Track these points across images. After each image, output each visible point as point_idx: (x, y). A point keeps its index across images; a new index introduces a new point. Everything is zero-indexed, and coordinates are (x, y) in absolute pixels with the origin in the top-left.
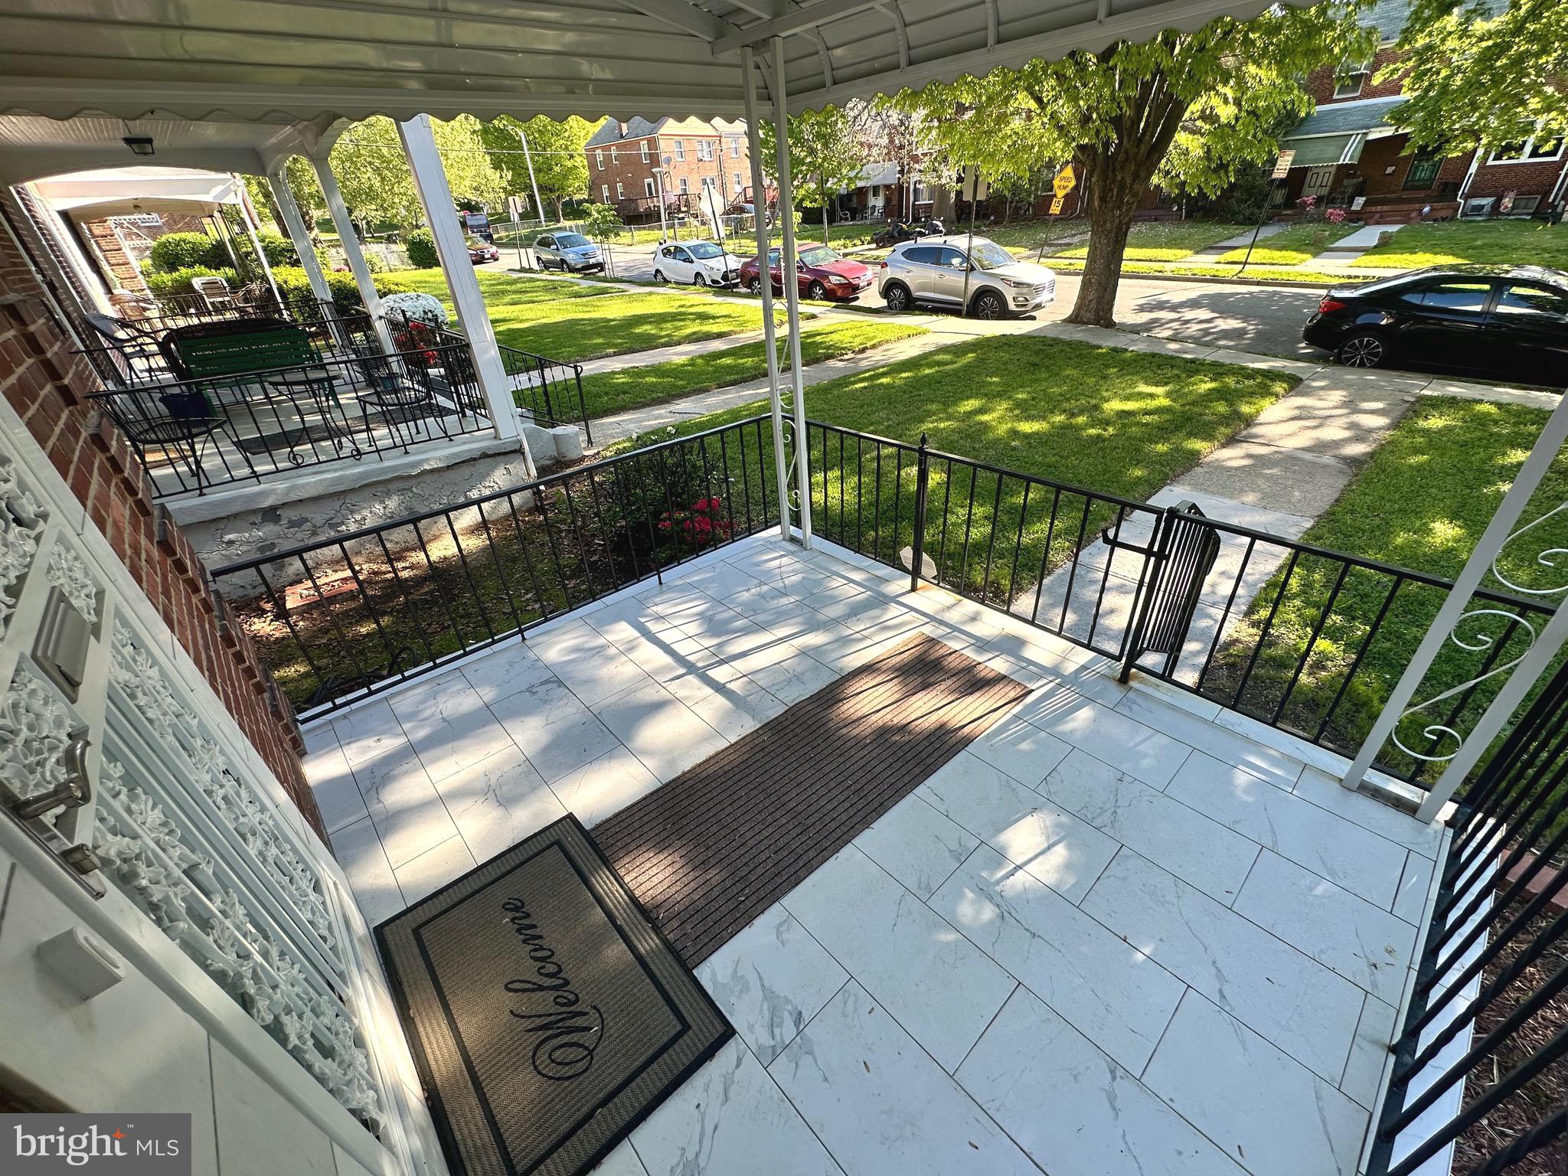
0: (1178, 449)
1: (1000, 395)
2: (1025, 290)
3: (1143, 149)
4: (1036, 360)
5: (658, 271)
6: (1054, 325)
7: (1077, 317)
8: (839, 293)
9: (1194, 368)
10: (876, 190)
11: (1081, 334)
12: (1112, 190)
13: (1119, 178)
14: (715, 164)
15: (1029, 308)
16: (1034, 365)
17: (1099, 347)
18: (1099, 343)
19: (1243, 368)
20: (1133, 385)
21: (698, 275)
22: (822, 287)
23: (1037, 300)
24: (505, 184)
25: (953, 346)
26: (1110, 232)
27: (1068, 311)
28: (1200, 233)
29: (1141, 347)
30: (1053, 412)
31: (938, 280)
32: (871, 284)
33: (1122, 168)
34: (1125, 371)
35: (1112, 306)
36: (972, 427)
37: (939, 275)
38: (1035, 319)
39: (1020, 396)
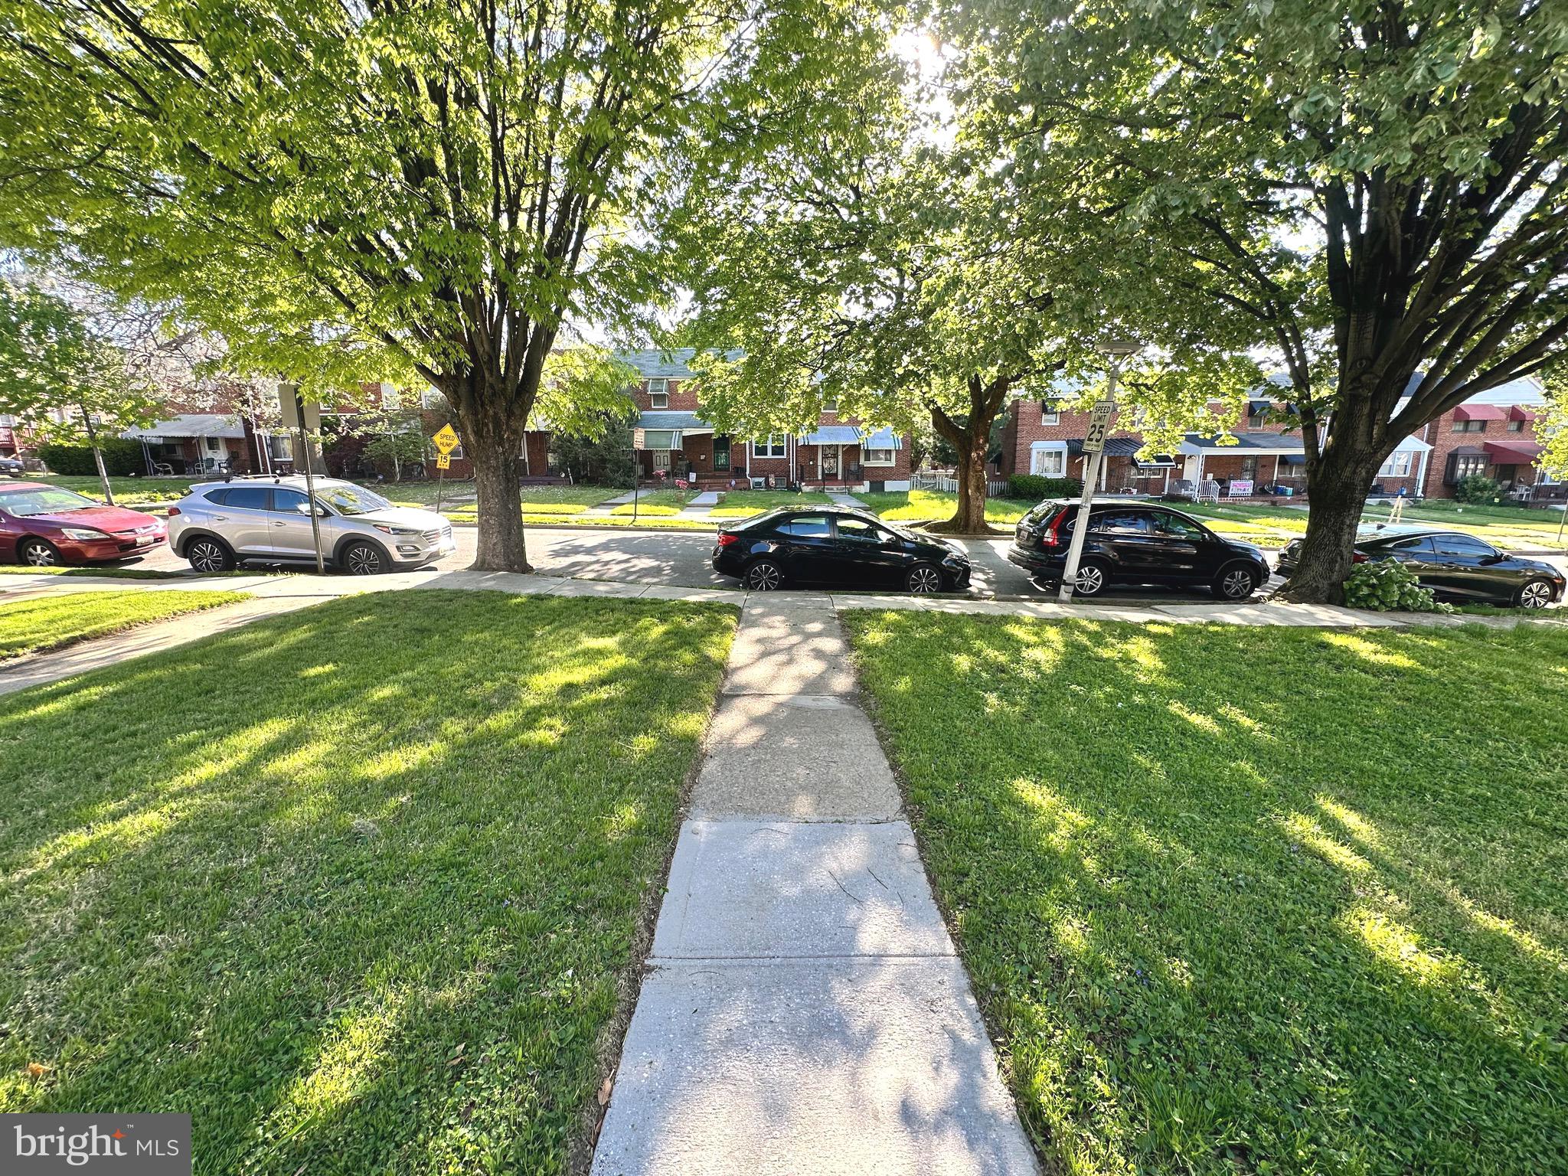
0: (666, 738)
1: (345, 697)
2: (414, 538)
3: (510, 388)
4: (425, 622)
6: (456, 574)
7: (483, 562)
8: (89, 554)
9: (636, 608)
10: (212, 443)
11: (492, 583)
12: (487, 425)
13: (491, 412)
15: (423, 557)
16: (422, 631)
17: (517, 596)
18: (517, 591)
19: (686, 603)
20: (573, 640)
22: (49, 546)
23: (433, 549)
26: (497, 469)
27: (472, 559)
28: (590, 493)
29: (568, 591)
30: (453, 714)
31: (274, 530)
32: (159, 540)
33: (492, 403)
34: (557, 624)
35: (523, 549)
36: (243, 800)
37: (279, 524)
38: (435, 569)
39: (383, 693)
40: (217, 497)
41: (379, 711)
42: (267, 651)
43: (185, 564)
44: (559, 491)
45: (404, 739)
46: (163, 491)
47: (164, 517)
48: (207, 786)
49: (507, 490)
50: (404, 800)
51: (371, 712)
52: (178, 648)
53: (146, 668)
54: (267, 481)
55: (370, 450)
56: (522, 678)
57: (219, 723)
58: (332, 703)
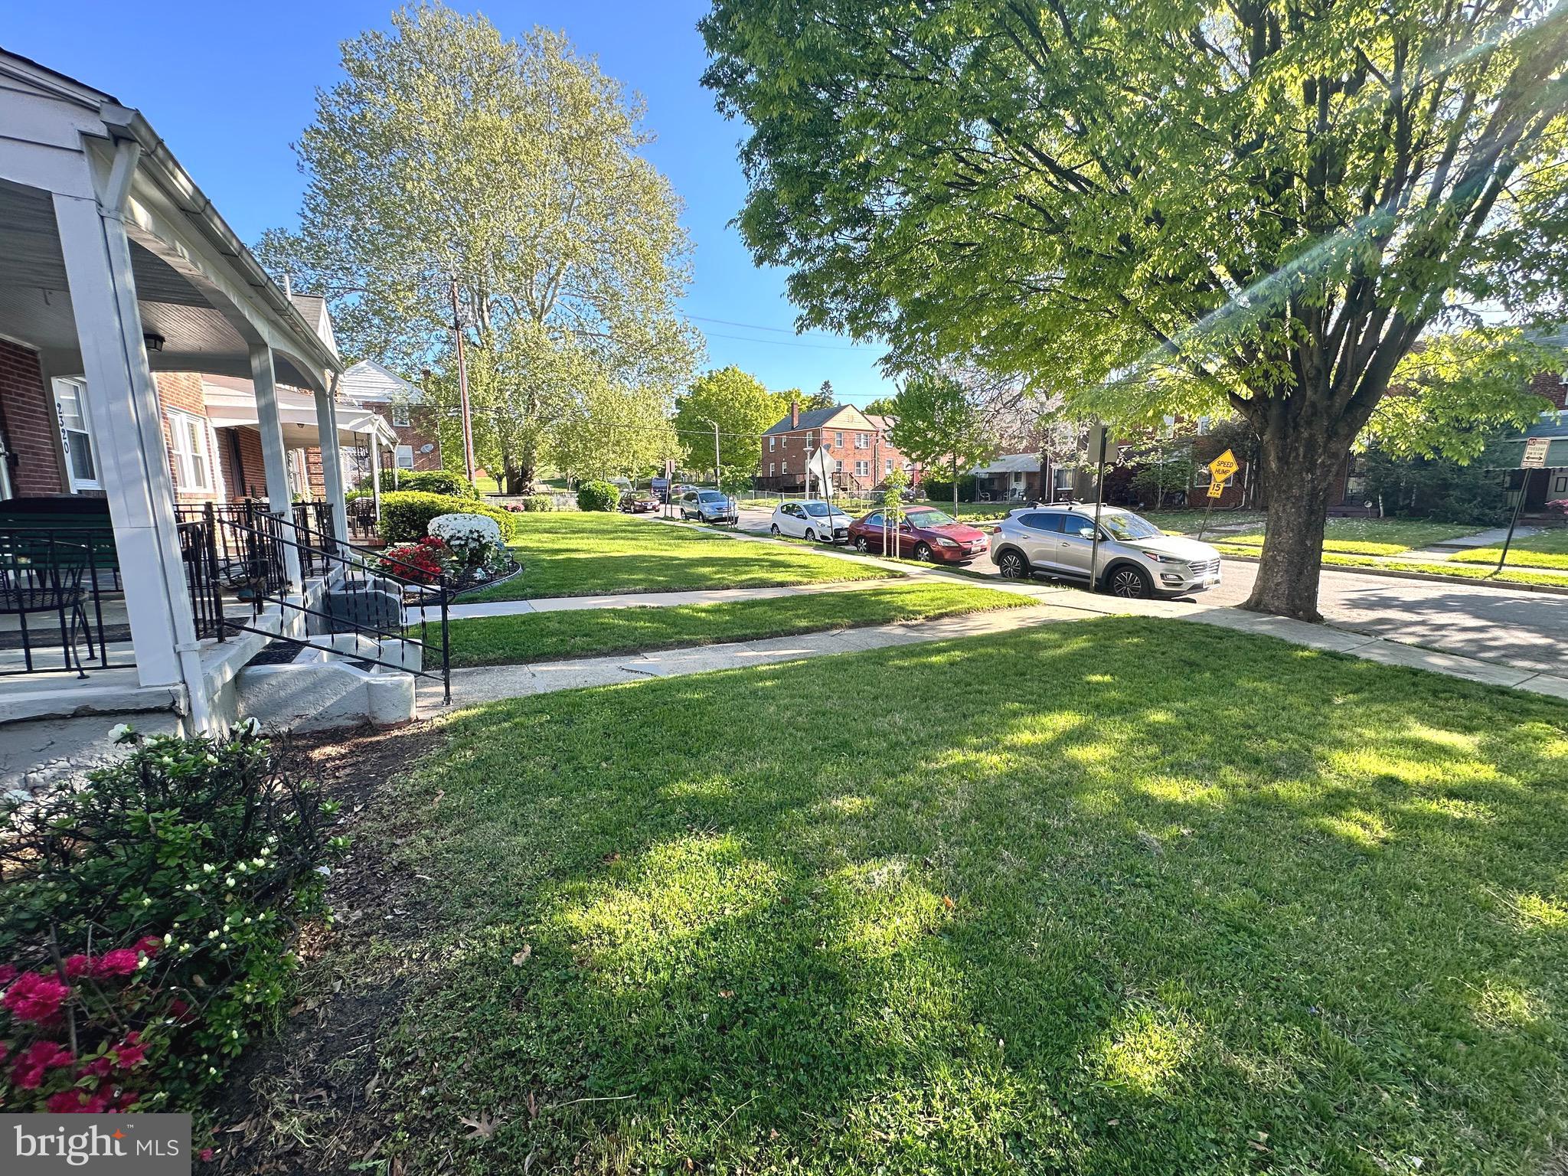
1: (1123, 710)
2: (1178, 567)
3: (1339, 402)
4: (1193, 656)
5: (774, 525)
6: (1224, 611)
7: (1259, 602)
8: (947, 556)
10: (1018, 476)
11: (1271, 628)
12: (1297, 449)
13: (1306, 435)
14: (870, 452)
15: (1184, 588)
16: (1191, 664)
17: (1304, 648)
18: (1304, 642)
20: (1394, 722)
21: (809, 530)
22: (928, 548)
23: (1197, 580)
24: (685, 457)
25: (1065, 623)
26: (1299, 499)
27: (1244, 596)
28: (1412, 530)
29: (1379, 656)
30: (1231, 762)
31: (1061, 549)
32: (984, 550)
33: (1309, 423)
34: (1366, 695)
35: (1315, 593)
36: (1052, 772)
37: (1065, 545)
38: (1194, 601)
39: (1159, 717)
40: (1029, 521)
41: (1155, 733)
42: (1059, 651)
43: (996, 570)
44: (1361, 525)
45: (1180, 769)
46: (984, 514)
47: (990, 534)
48: (1029, 750)
49: (1308, 525)
50: (1185, 832)
51: (1148, 732)
52: (999, 634)
53: (983, 646)
54: (1062, 508)
55: (1139, 479)
56: (1319, 749)
57: (1032, 702)
58: (1112, 713)
